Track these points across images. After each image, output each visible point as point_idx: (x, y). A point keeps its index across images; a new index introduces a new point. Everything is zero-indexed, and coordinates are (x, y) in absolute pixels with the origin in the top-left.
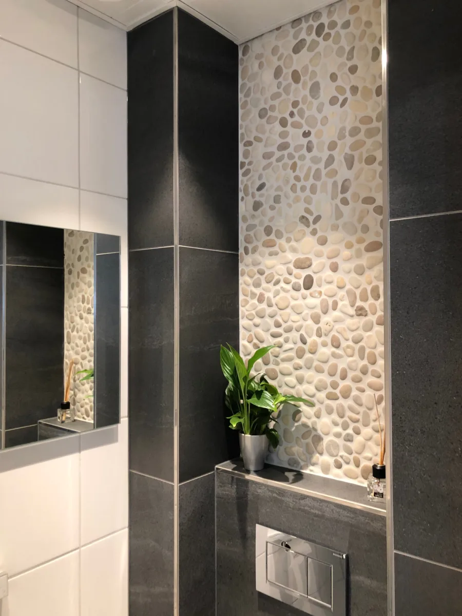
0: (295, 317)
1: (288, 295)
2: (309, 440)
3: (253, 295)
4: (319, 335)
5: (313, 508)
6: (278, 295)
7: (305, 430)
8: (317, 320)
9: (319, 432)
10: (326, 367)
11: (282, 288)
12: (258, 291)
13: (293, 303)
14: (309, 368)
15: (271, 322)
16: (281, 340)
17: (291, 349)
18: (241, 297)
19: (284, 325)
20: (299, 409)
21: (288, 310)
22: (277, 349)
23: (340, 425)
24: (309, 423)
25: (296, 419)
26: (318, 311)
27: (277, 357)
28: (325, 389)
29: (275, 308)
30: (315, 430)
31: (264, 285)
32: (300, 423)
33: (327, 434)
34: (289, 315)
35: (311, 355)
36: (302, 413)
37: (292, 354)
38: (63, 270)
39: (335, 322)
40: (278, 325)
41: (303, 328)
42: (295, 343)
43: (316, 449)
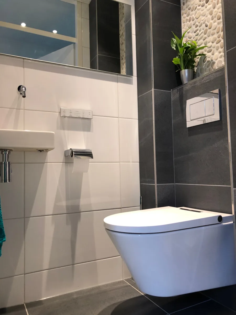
0: (203, 18)
1: (200, 11)
2: (210, 67)
3: (187, 20)
4: (212, 19)
5: (207, 79)
6: (196, 13)
7: (208, 63)
8: (211, 14)
9: (214, 60)
10: (215, 31)
11: (198, 9)
12: (188, 18)
13: (202, 12)
14: (209, 36)
15: (194, 27)
16: (198, 31)
17: (202, 32)
18: (182, 24)
19: (199, 25)
20: (206, 56)
21: (200, 17)
22: (197, 36)
23: (222, 52)
24: (210, 59)
25: (205, 61)
26: (212, 9)
27: (196, 40)
28: (216, 40)
29: (195, 20)
30: (212, 60)
31: (191, 13)
32: (206, 62)
33: (217, 59)
34: (201, 18)
35: (210, 30)
36: (207, 57)
37: (203, 34)
38: (120, 60)
39: (218, 9)
40: (197, 26)
41: (206, 21)
42: (203, 29)
43: (212, 68)
